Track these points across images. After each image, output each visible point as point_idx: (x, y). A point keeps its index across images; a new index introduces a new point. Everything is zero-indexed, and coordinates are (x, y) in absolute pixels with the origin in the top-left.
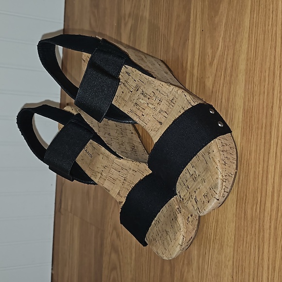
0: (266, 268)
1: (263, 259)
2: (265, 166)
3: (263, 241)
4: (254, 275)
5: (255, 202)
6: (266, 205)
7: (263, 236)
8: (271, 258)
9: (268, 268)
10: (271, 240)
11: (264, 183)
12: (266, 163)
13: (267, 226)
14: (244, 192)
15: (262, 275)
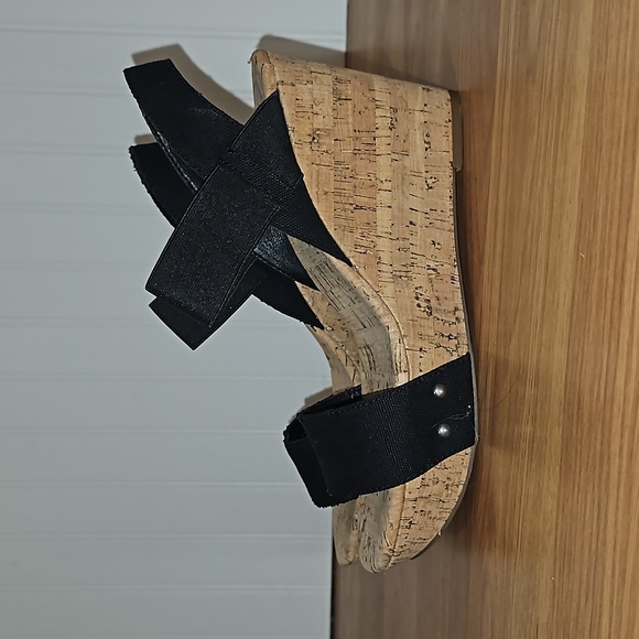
0: (609, 572)
1: (605, 542)
2: (620, 261)
3: (607, 489)
4: (588, 585)
5: (597, 371)
6: (617, 383)
7: (608, 474)
8: (619, 542)
9: (613, 573)
10: (622, 489)
11: (616, 313)
12: (621, 251)
13: (615, 448)
14: (579, 341)
15: (602, 590)
